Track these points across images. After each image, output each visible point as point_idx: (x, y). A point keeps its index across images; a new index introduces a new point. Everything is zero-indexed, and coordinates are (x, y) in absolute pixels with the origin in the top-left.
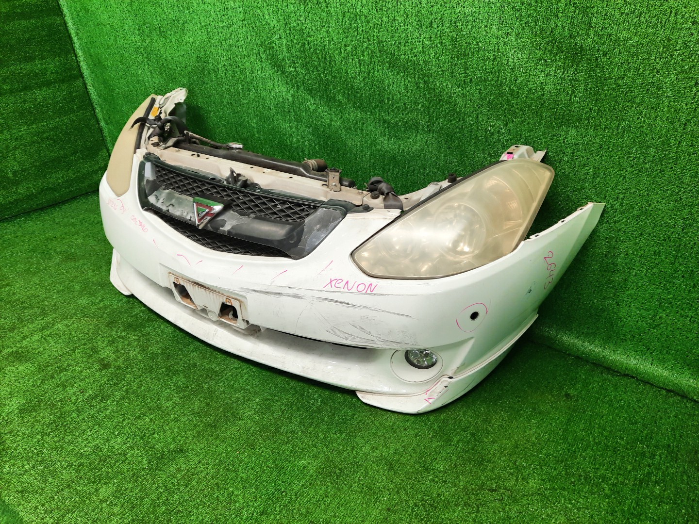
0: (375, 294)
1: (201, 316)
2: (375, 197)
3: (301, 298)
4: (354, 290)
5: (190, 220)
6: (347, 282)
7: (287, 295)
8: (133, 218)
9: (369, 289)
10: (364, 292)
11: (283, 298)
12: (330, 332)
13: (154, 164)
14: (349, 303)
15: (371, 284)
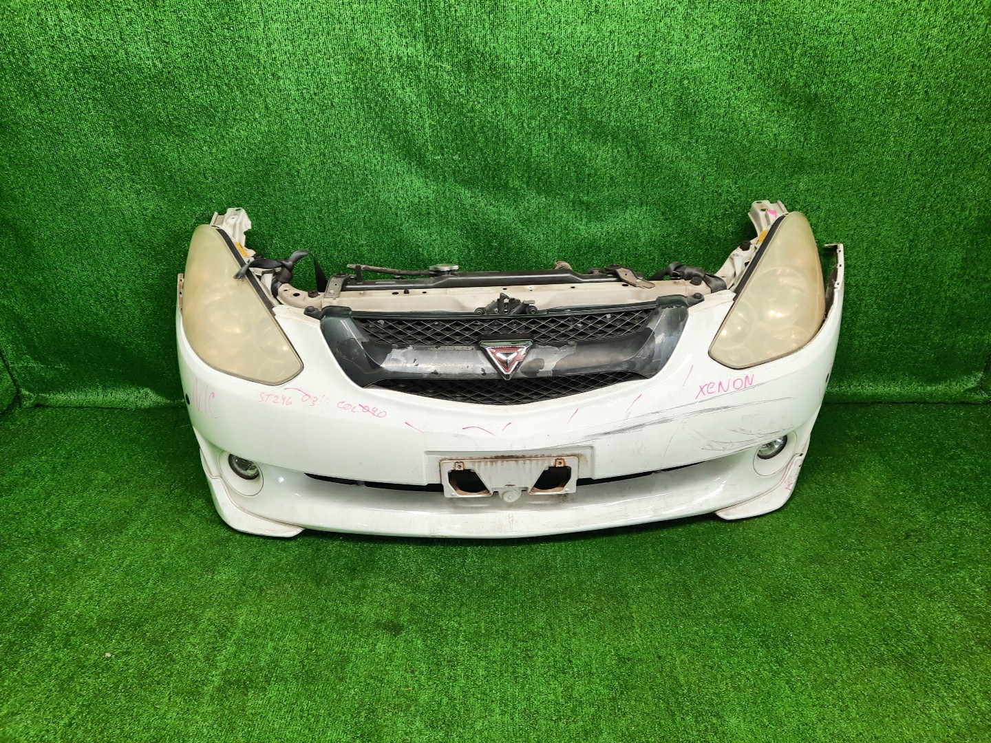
0: (755, 386)
1: (472, 508)
2: (698, 284)
3: (671, 420)
4: (732, 389)
5: (484, 374)
6: (720, 384)
7: (650, 424)
8: (342, 405)
9: (747, 383)
10: (743, 387)
11: (645, 429)
12: (706, 449)
13: (354, 318)
14: (729, 405)
15: (747, 377)
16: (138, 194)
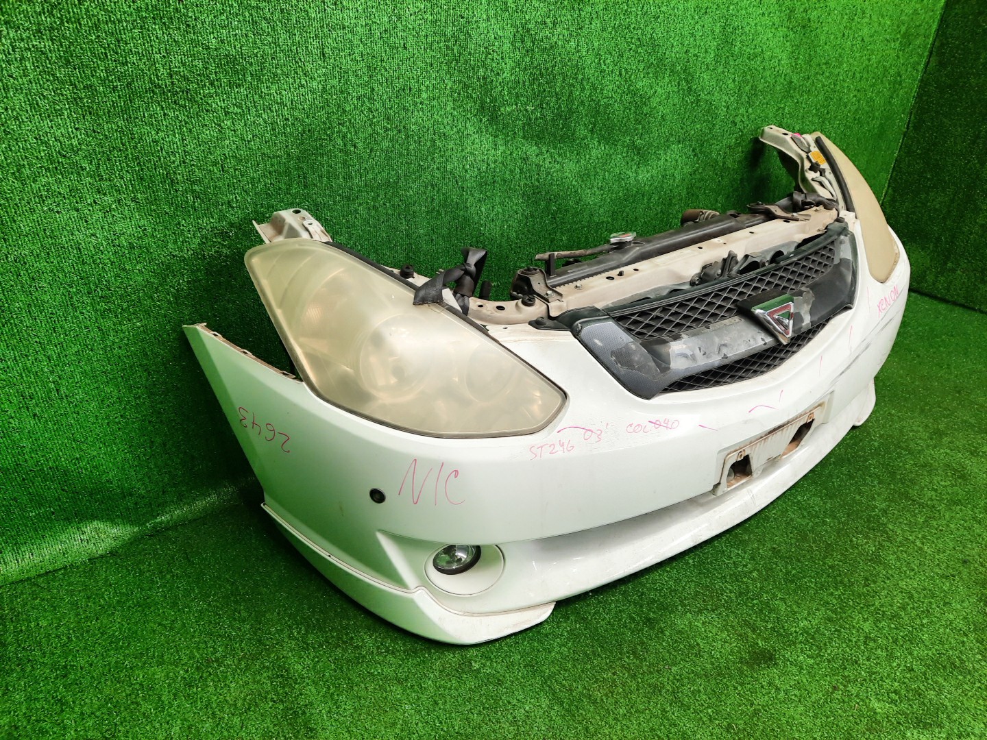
3: (870, 344)
4: (892, 302)
5: (766, 344)
6: (885, 299)
7: (862, 353)
8: (631, 429)
9: (896, 292)
10: (896, 297)
11: (859, 359)
13: (614, 318)
15: (894, 287)
16: (106, 211)
